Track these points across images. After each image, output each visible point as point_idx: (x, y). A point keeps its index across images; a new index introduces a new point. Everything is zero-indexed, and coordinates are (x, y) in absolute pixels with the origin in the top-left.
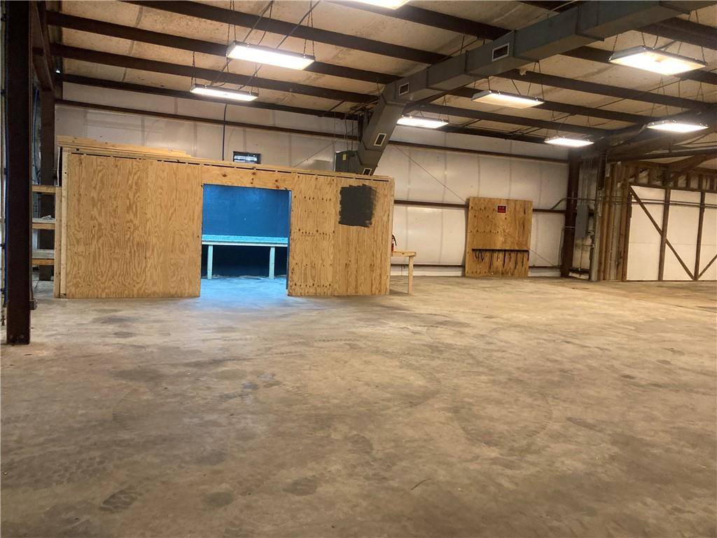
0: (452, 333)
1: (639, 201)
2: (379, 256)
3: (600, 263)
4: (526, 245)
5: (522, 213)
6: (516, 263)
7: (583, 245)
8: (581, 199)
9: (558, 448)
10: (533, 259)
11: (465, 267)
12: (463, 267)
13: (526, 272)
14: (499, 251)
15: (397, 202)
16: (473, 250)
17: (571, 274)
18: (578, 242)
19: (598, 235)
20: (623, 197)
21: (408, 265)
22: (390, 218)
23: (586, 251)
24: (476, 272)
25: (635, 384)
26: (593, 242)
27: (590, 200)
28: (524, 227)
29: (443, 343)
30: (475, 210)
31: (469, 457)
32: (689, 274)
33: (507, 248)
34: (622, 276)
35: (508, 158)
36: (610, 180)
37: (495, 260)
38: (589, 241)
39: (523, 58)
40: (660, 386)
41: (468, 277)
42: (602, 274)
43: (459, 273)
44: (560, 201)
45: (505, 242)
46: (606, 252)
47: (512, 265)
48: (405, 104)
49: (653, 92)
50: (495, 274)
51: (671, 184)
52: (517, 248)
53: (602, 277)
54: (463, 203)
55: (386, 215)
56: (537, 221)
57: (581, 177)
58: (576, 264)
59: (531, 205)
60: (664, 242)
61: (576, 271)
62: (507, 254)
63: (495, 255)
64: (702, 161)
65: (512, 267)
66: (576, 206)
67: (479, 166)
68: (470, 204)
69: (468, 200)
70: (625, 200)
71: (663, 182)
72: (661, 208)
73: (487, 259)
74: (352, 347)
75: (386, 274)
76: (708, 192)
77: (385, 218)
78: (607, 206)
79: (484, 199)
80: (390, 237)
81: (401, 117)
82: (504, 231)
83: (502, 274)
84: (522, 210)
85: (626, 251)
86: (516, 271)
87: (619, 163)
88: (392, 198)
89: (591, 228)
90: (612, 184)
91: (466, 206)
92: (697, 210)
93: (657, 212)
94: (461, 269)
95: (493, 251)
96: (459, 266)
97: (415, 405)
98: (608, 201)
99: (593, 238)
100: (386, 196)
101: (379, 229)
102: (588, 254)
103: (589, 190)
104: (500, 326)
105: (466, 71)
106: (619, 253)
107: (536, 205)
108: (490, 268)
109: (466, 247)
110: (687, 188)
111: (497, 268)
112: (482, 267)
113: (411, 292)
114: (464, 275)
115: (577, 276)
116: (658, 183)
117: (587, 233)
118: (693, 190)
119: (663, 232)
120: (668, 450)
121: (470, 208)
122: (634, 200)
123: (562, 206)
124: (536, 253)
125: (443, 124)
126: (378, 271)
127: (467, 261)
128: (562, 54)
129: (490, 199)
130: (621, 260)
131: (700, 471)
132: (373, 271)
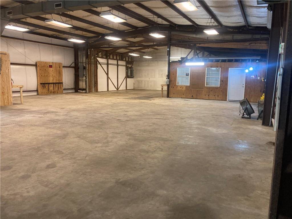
0: (54, 115)
1: (99, 63)
2: (6, 88)
3: (89, 86)
4: (61, 80)
5: (59, 68)
6: (58, 88)
7: (82, 80)
8: (80, 62)
9: (115, 140)
10: (65, 86)
11: (38, 91)
12: (37, 91)
13: (62, 91)
14: (51, 83)
15: (12, 64)
16: (41, 84)
17: (79, 91)
18: (81, 79)
19: (87, 76)
20: (94, 62)
21: (20, 92)
22: (9, 71)
23: (84, 82)
24: (43, 93)
25: (122, 121)
26: (86, 79)
27: (84, 63)
28: (60, 73)
29: (54, 119)
30: (40, 67)
31: (94, 147)
32: (116, 88)
33: (54, 82)
34: (96, 90)
35: (51, 45)
36: (90, 56)
37: (50, 87)
38: (84, 78)
39: (68, 9)
40: (128, 121)
41: (40, 95)
42: (90, 90)
43: (35, 93)
44: (72, 63)
45: (53, 80)
46: (91, 82)
47: (57, 89)
48: (9, 20)
49: (105, 25)
50: (51, 93)
51: (108, 58)
52: (58, 82)
53: (90, 91)
54: (34, 64)
55: (7, 69)
56: (64, 70)
57: (79, 54)
58: (80, 87)
59: (62, 65)
60: (108, 78)
61: (81, 89)
62: (55, 84)
63: (50, 85)
64: (117, 50)
65: (57, 90)
66: (78, 65)
67: (39, 48)
68: (38, 64)
69: (36, 63)
70: (95, 63)
71: (106, 56)
72: (106, 66)
73: (47, 87)
74: (20, 126)
75: (10, 96)
76: (119, 60)
77: (7, 71)
78: (90, 65)
79: (43, 62)
80: (10, 79)
81: (7, 25)
82: (53, 75)
83: (54, 92)
84: (58, 67)
85: (97, 81)
86: (59, 91)
87: (93, 49)
88: (9, 62)
89: (85, 73)
90: (91, 57)
91: (36, 65)
92: (116, 66)
93: (105, 67)
94: (36, 92)
95: (49, 83)
96: (35, 91)
97: (65, 138)
98: (89, 63)
99: (86, 77)
100: (6, 61)
101: (5, 76)
102: (85, 83)
103: (83, 59)
104: (69, 111)
105: (42, 11)
106: (95, 82)
107: (63, 65)
108: (49, 91)
109: (37, 82)
110: (113, 59)
111: (51, 91)
112: (45, 91)
113: (22, 103)
114: (38, 94)
115: (81, 91)
116: (105, 57)
117: (84, 75)
118: (115, 60)
119: (107, 74)
120: (140, 135)
121: (38, 66)
122: (98, 63)
123: (73, 65)
124: (65, 83)
125: (27, 30)
126: (7, 95)
127: (39, 88)
128: (83, 10)
129: (46, 62)
130: (96, 85)
131: (149, 137)
132: (4, 95)
